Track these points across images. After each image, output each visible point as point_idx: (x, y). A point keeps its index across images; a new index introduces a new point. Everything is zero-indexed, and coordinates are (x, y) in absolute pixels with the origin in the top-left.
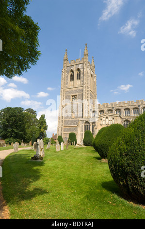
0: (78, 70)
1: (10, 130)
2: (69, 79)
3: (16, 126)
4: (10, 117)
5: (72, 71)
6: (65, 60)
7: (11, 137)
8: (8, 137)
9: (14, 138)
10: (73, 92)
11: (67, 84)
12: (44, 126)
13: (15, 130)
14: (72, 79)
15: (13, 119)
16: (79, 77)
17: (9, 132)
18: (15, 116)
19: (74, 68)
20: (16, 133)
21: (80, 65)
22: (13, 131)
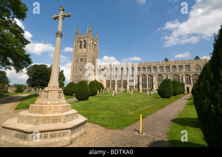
0: (85, 41)
1: (37, 80)
2: (79, 47)
3: (42, 78)
4: (37, 71)
5: (81, 42)
6: (76, 33)
7: (38, 85)
8: (36, 85)
9: (41, 86)
10: (81, 57)
11: (77, 50)
12: (62, 78)
13: (41, 81)
14: (81, 47)
15: (40, 73)
16: (85, 46)
17: (37, 82)
18: (41, 71)
19: (82, 40)
20: (42, 83)
21: (86, 38)
22: (40, 82)
